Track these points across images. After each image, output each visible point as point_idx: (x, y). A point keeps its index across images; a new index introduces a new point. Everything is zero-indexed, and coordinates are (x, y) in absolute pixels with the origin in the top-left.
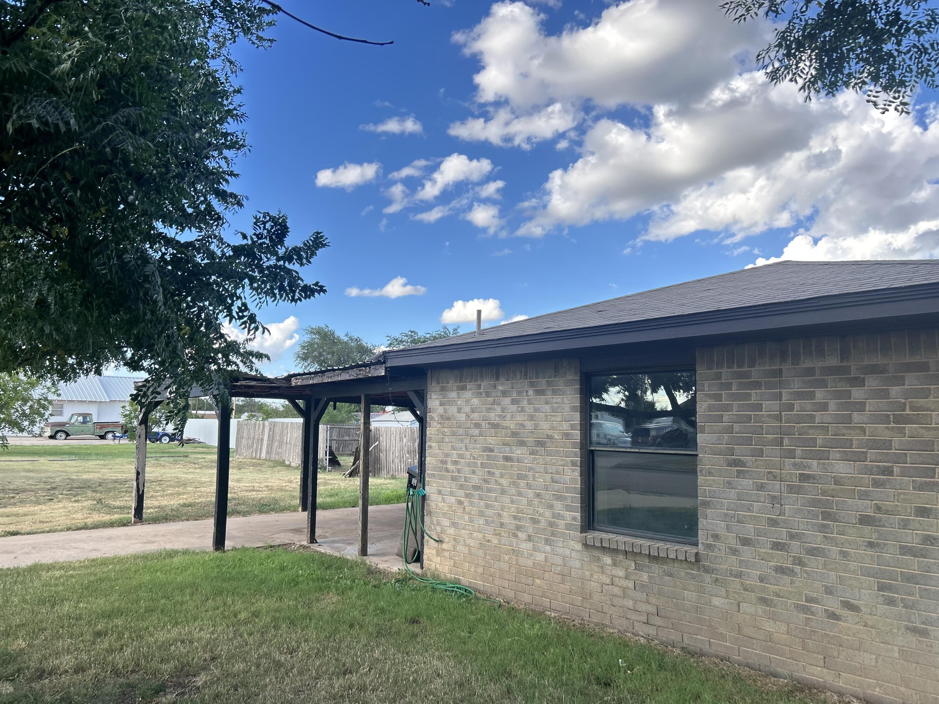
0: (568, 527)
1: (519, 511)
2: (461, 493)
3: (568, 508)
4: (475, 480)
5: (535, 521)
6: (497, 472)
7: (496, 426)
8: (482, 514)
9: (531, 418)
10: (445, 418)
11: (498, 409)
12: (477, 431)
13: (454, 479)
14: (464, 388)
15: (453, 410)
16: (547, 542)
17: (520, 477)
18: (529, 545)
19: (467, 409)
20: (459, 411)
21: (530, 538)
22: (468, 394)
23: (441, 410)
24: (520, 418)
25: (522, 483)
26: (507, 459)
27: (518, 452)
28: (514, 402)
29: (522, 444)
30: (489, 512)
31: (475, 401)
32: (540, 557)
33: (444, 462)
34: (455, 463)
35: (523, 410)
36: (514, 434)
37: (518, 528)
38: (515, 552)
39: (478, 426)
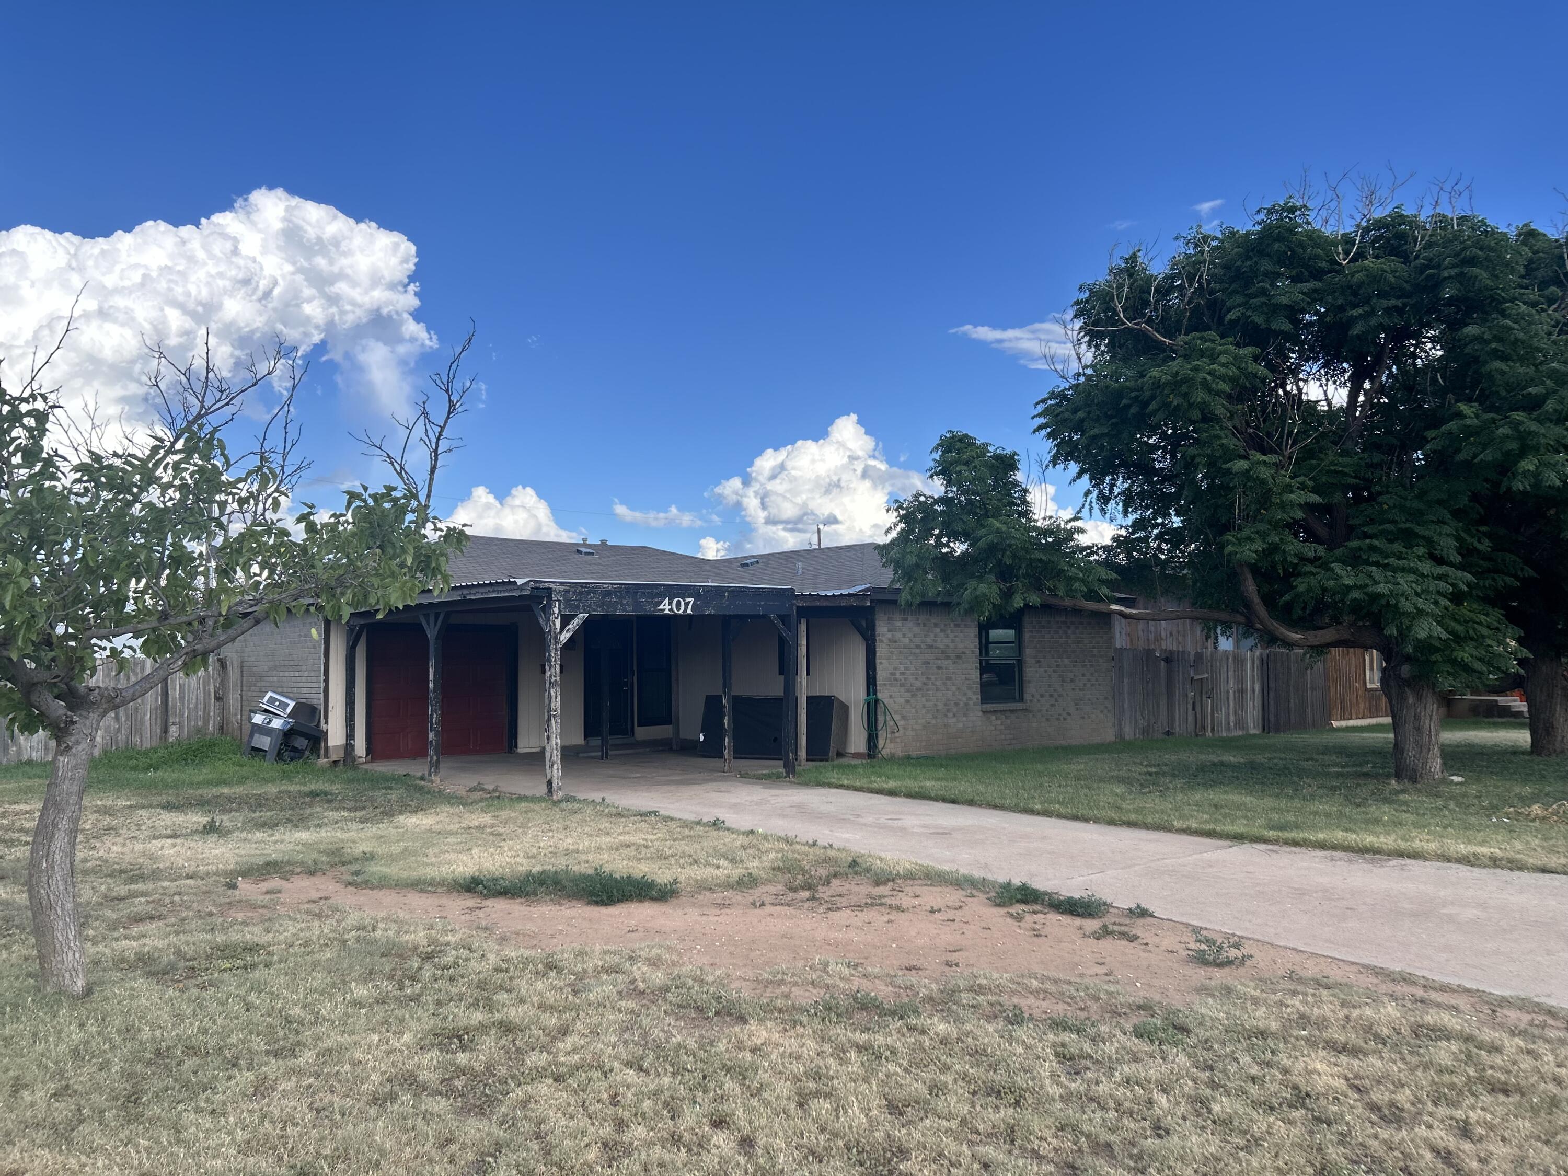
0: (975, 704)
1: (948, 700)
2: (908, 694)
3: (974, 694)
4: (918, 684)
5: (956, 704)
6: (933, 678)
7: (931, 647)
8: (924, 707)
9: (953, 641)
10: (893, 641)
11: (932, 635)
12: (918, 651)
13: (902, 685)
14: (906, 620)
15: (898, 635)
16: (965, 715)
17: (948, 678)
18: (954, 720)
19: (910, 635)
20: (904, 636)
21: (954, 716)
22: (910, 624)
23: (889, 635)
24: (946, 641)
25: (949, 682)
26: (939, 668)
27: (945, 663)
28: (942, 631)
29: (948, 658)
30: (928, 704)
31: (916, 630)
32: (960, 725)
33: (894, 674)
34: (903, 674)
35: (947, 636)
36: (943, 652)
37: (948, 711)
38: (946, 726)
39: (918, 647)
